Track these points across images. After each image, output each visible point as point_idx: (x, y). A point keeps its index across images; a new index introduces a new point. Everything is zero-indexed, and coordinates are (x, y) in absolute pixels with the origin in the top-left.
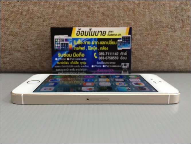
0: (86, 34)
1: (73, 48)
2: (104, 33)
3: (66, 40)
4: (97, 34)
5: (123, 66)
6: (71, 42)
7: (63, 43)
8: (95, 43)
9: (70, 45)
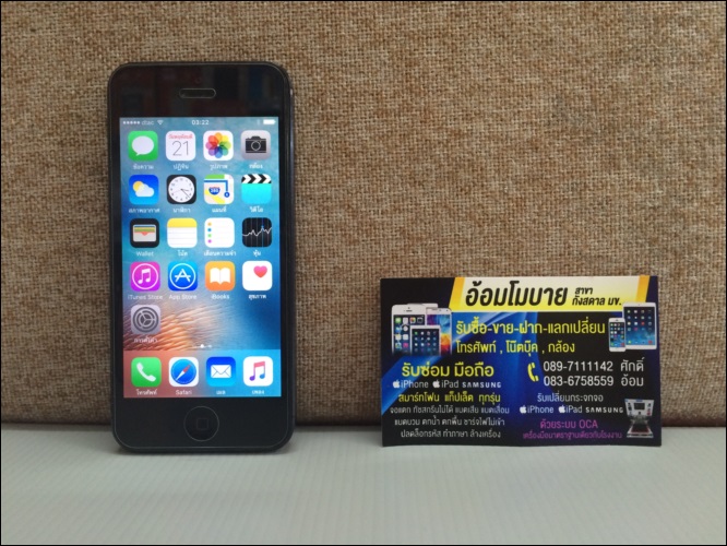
0: (500, 300)
1: (455, 346)
2: (559, 296)
3: (432, 319)
4: (535, 300)
5: (630, 408)
6: (448, 325)
7: (419, 331)
8: (529, 329)
9: (446, 337)
